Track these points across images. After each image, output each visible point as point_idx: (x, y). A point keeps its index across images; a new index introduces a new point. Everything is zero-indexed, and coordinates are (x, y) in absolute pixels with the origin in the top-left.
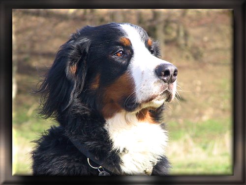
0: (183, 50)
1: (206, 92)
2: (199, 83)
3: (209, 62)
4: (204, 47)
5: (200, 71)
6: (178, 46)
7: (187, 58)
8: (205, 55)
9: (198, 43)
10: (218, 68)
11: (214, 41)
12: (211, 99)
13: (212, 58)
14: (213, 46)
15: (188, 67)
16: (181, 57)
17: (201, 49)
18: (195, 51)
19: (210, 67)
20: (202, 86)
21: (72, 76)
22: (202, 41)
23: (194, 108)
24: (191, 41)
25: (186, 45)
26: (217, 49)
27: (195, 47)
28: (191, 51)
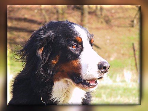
0: (99, 18)
1: (113, 44)
2: (109, 37)
3: (115, 26)
4: (112, 16)
5: (110, 30)
6: (96, 15)
7: (102, 22)
8: (113, 21)
9: (108, 14)
10: (120, 29)
11: (118, 13)
12: (116, 47)
13: (116, 23)
14: (118, 15)
15: (102, 28)
16: (98, 22)
17: (110, 17)
18: (107, 19)
19: (116, 28)
20: (110, 40)
21: (40, 55)
22: (111, 13)
23: (105, 53)
24: (104, 13)
25: (101, 15)
26: (120, 18)
27: (106, 16)
28: (104, 19)
